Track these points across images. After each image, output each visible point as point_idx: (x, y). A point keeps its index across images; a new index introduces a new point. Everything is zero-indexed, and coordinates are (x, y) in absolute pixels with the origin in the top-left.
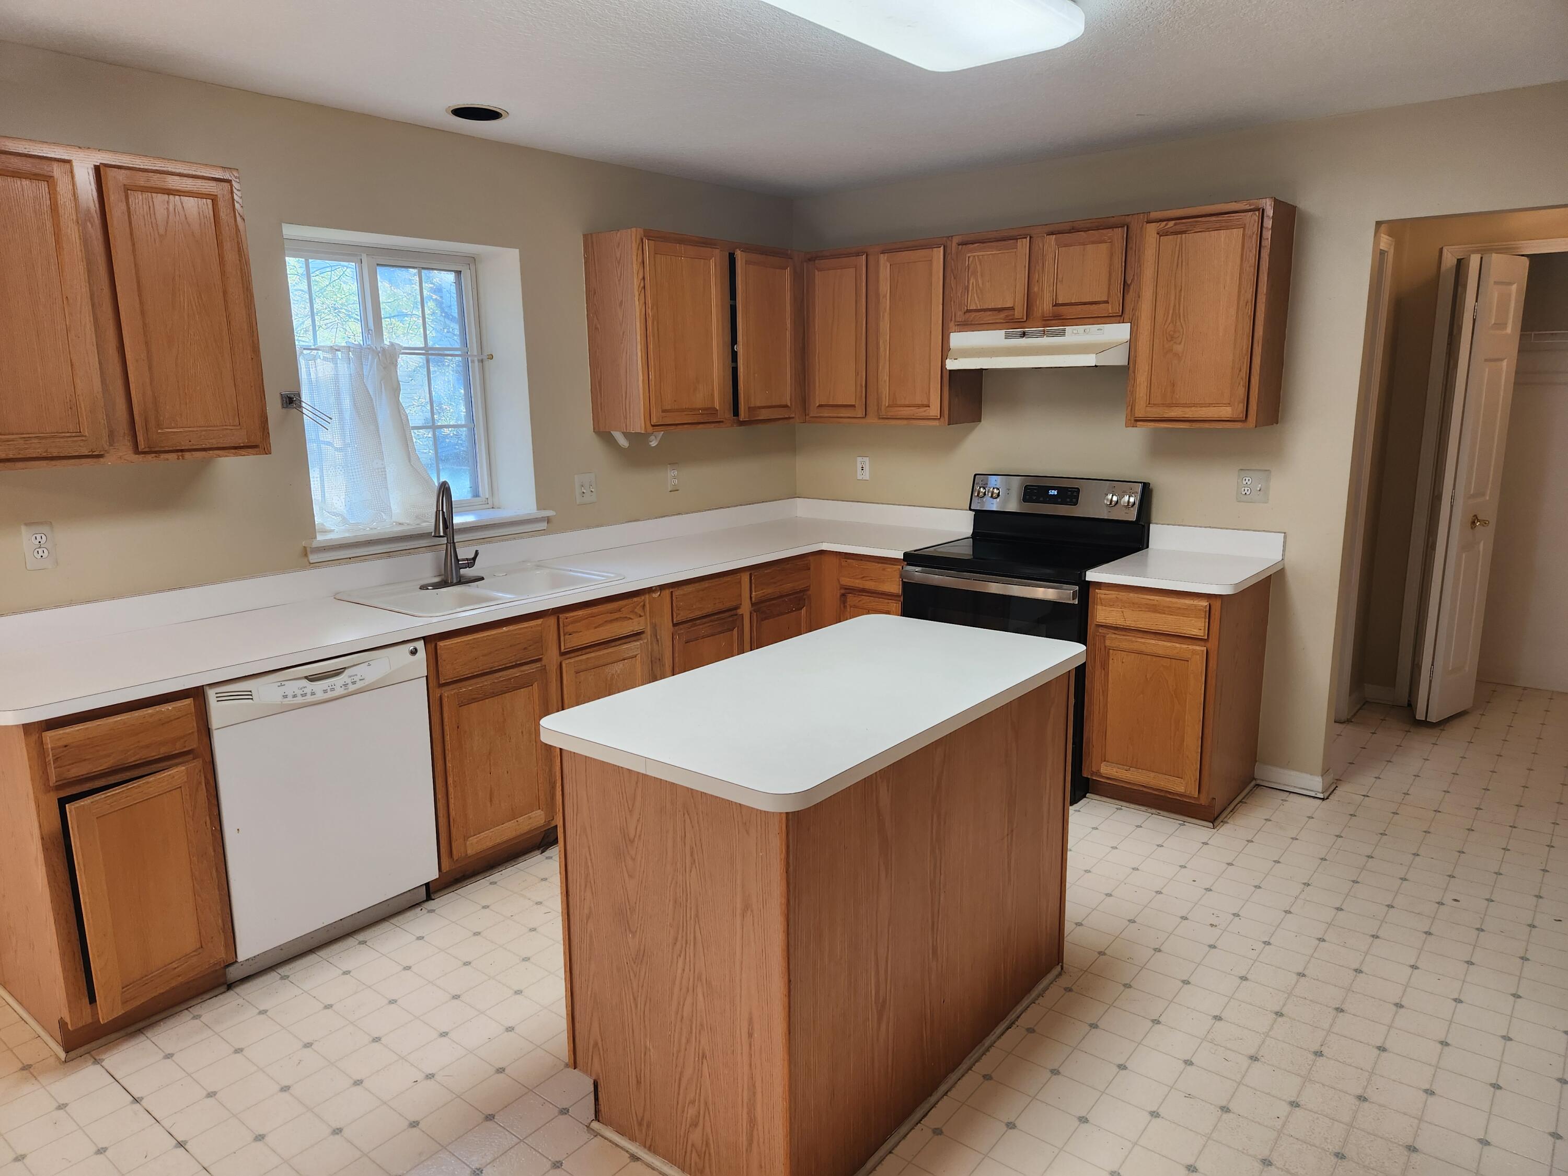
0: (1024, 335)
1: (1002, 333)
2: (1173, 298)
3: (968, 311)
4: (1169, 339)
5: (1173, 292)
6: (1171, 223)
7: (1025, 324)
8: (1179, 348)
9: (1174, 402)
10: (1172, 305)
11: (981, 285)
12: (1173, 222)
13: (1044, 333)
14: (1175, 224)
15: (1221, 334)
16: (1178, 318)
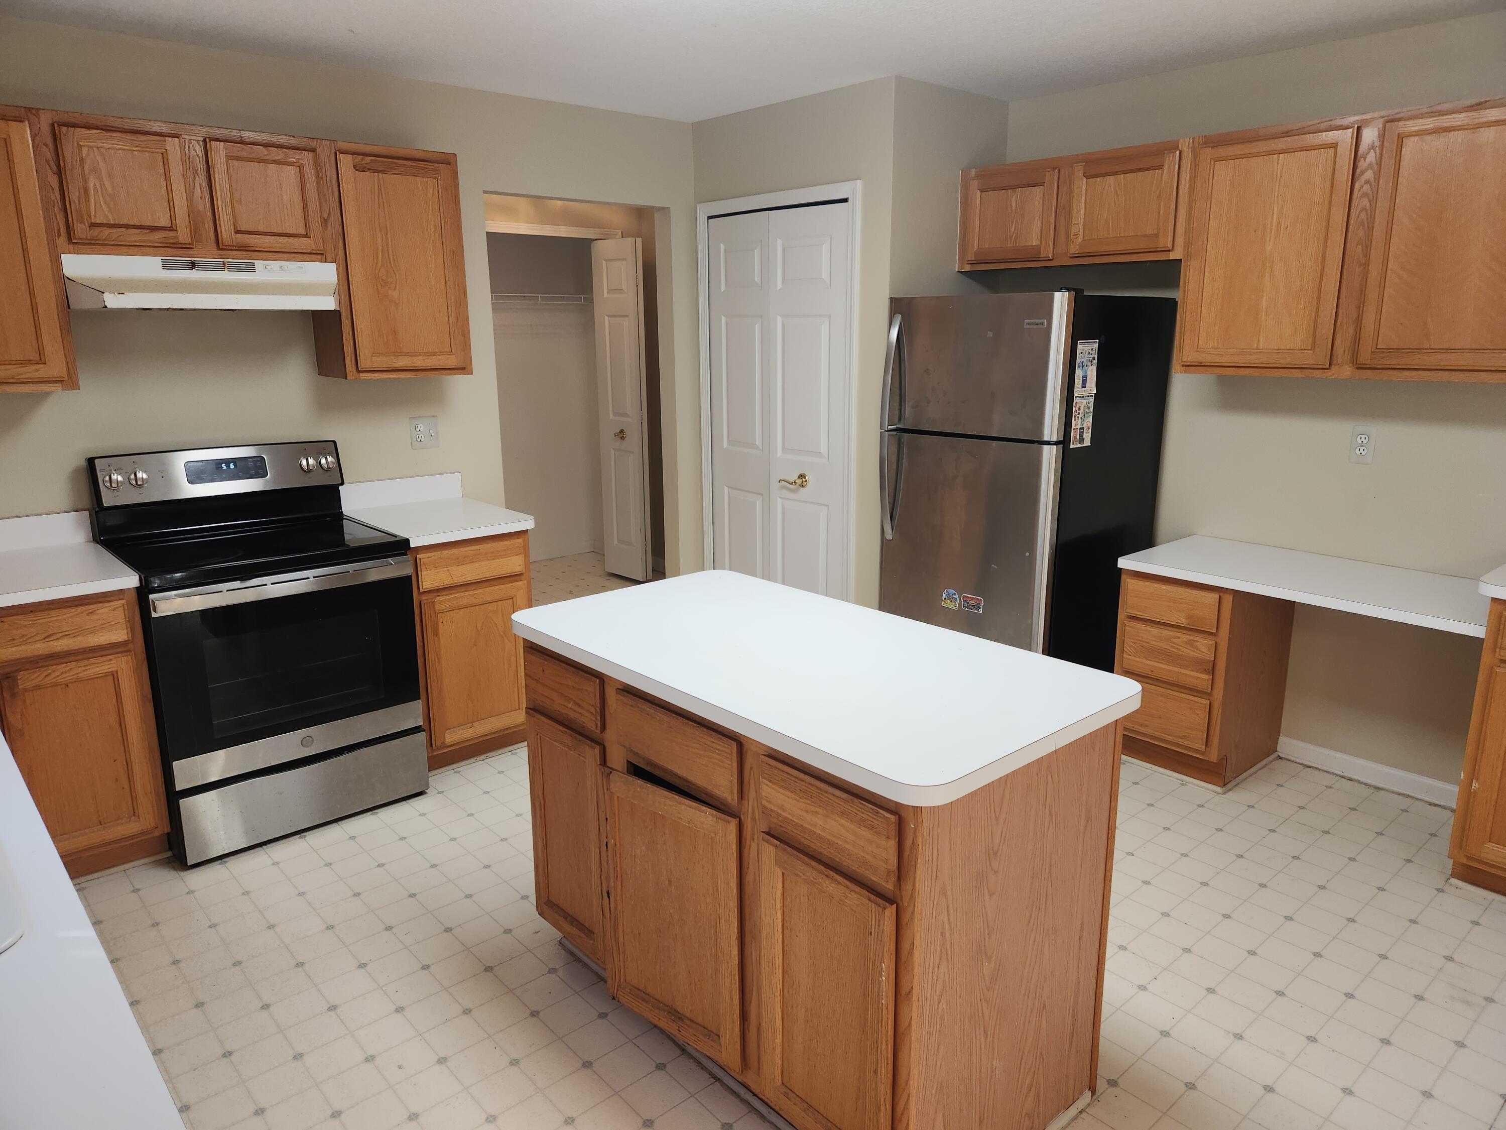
0: (193, 266)
1: (157, 261)
2: (379, 240)
3: (93, 225)
4: (383, 284)
5: (379, 235)
6: (368, 159)
7: (191, 252)
8: (394, 294)
9: (399, 351)
10: (380, 248)
11: (110, 190)
12: (370, 158)
13: (223, 267)
14: (372, 161)
15: (433, 283)
16: (388, 263)
